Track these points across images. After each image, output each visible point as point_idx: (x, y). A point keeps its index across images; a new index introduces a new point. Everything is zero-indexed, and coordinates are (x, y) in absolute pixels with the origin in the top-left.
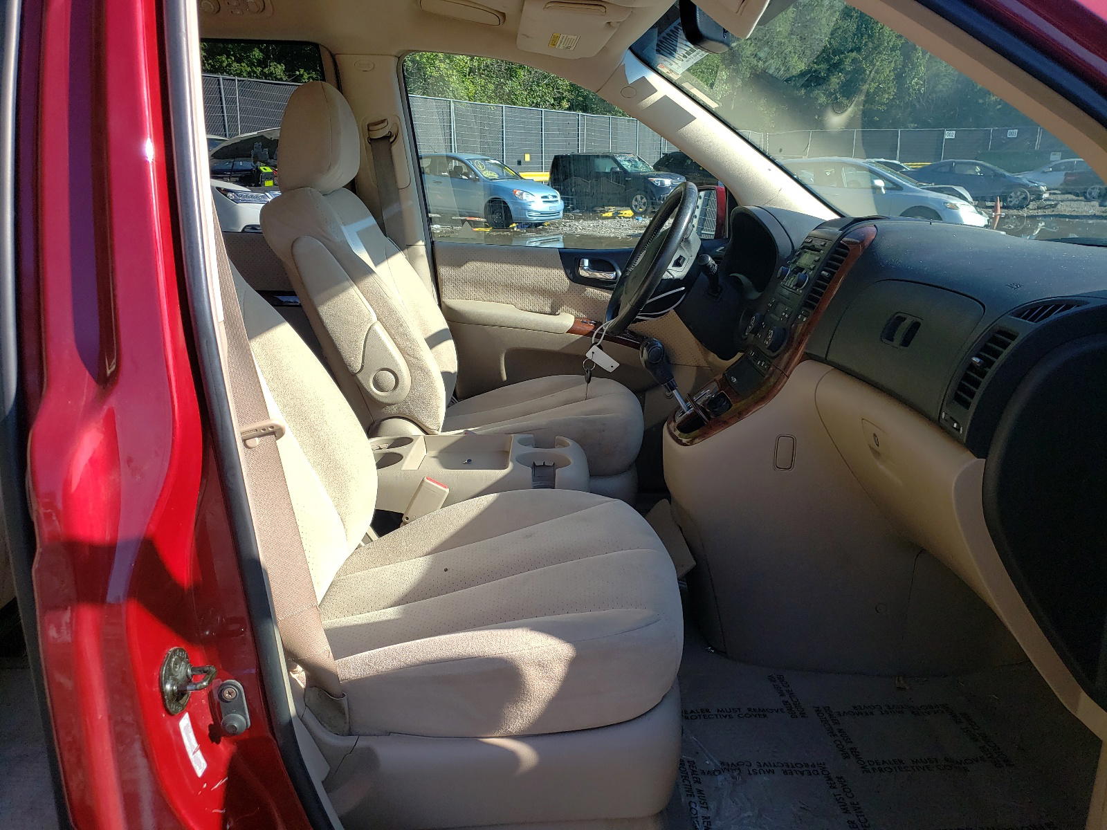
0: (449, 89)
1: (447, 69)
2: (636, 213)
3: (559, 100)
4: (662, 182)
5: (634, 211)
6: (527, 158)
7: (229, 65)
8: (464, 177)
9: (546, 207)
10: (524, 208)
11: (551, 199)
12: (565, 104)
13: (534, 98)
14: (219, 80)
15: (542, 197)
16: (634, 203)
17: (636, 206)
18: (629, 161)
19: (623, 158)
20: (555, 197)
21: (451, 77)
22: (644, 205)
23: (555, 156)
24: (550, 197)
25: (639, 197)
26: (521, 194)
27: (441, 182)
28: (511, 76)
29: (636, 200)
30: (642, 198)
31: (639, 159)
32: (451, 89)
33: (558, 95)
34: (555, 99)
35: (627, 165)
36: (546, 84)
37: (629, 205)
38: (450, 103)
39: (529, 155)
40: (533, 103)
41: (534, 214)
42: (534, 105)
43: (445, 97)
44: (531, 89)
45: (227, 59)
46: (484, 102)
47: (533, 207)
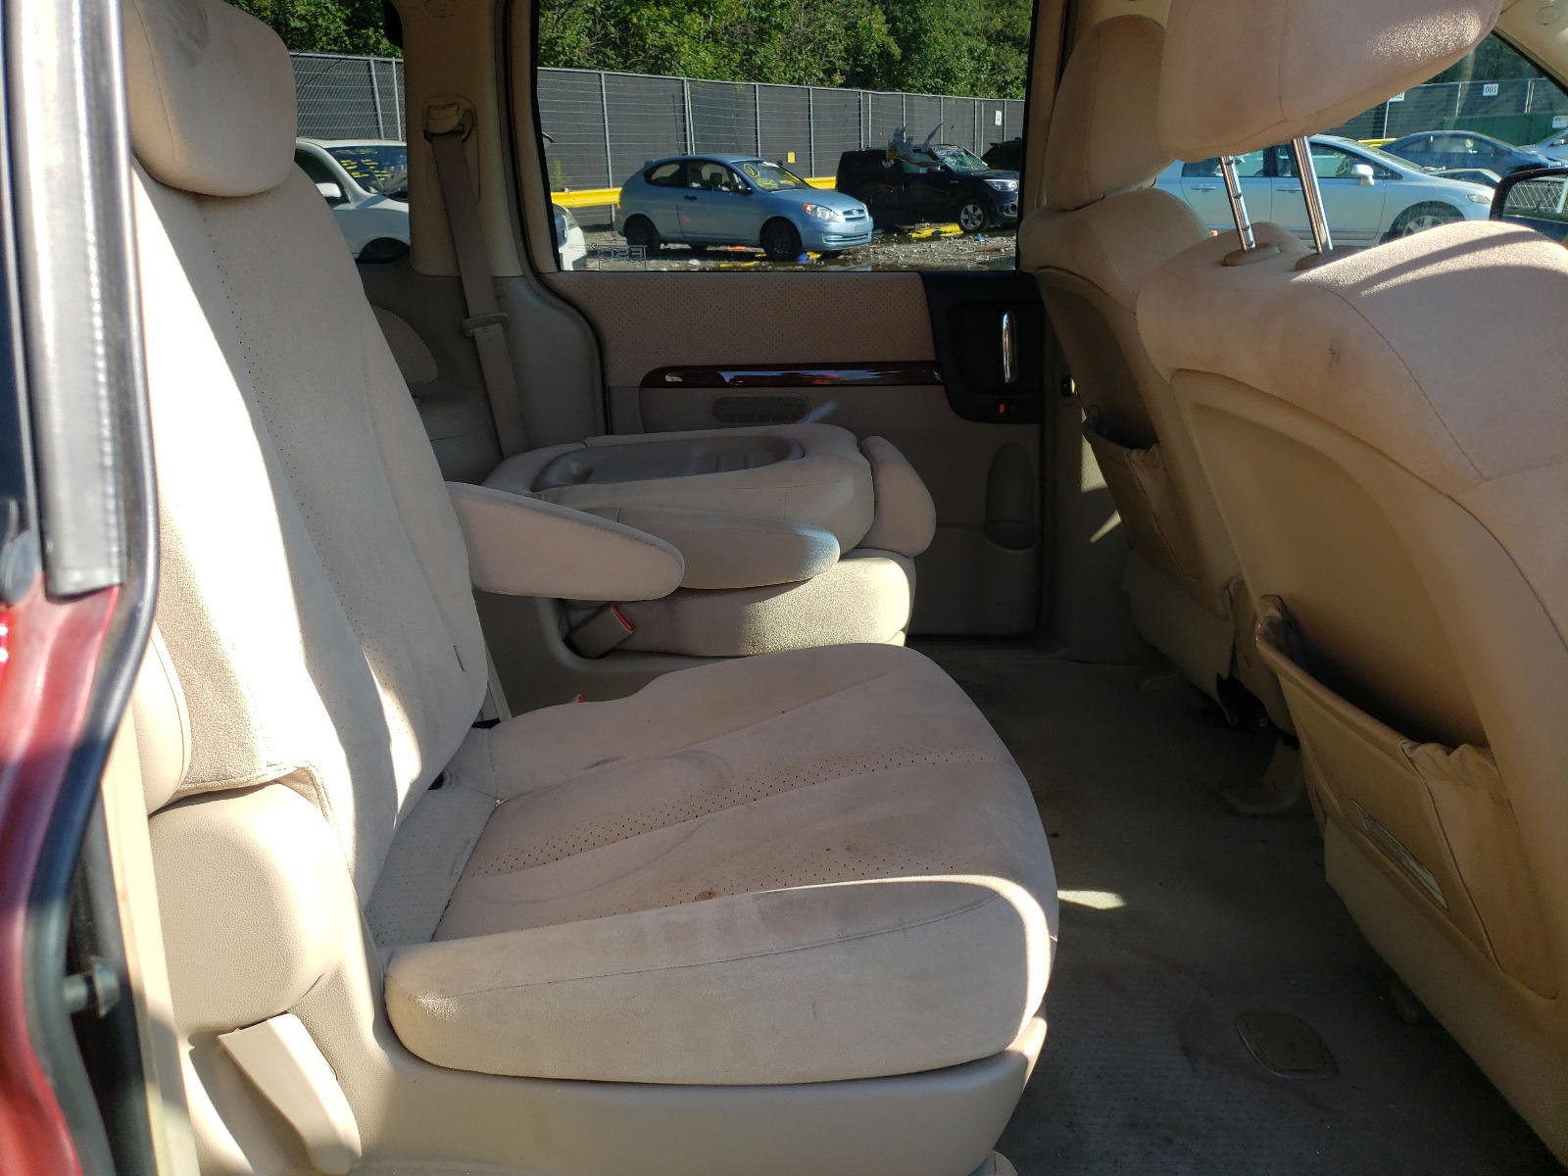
0: (678, 63)
1: (675, 34)
2: (966, 232)
3: (829, 72)
4: (1004, 186)
5: (962, 228)
6: (791, 158)
7: (378, 42)
8: (724, 189)
9: (848, 227)
10: (819, 229)
11: (856, 215)
12: (838, 78)
13: (795, 71)
14: (369, 64)
15: (845, 213)
16: (963, 216)
17: (966, 221)
18: (953, 156)
19: (945, 153)
20: (861, 211)
21: (682, 45)
22: (978, 218)
23: (844, 154)
24: (854, 212)
25: (970, 208)
26: (815, 209)
27: (695, 198)
28: (763, 40)
29: (967, 212)
30: (975, 209)
31: (967, 153)
32: (682, 63)
33: (828, 66)
34: (824, 72)
35: (951, 162)
36: (811, 51)
37: (956, 220)
38: (683, 83)
39: (793, 154)
40: (794, 78)
41: (833, 237)
42: (795, 81)
43: (674, 74)
44: (791, 59)
45: (375, 32)
46: (725, 79)
47: (833, 227)
